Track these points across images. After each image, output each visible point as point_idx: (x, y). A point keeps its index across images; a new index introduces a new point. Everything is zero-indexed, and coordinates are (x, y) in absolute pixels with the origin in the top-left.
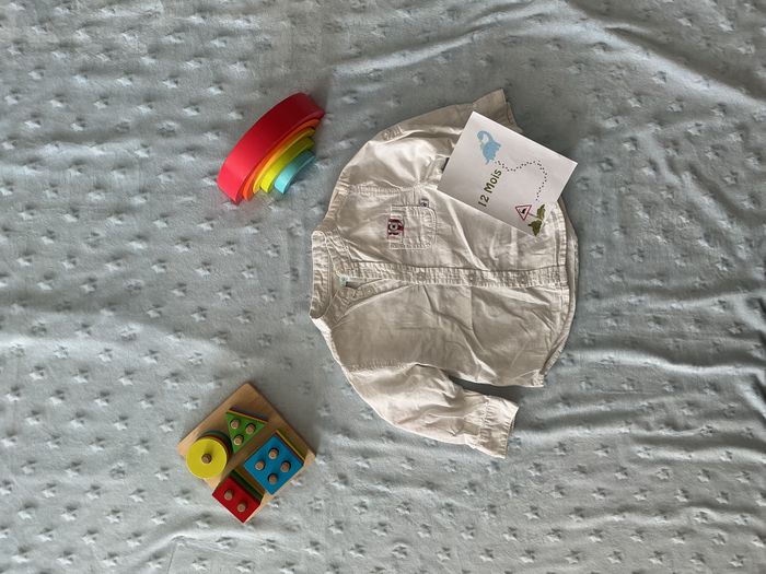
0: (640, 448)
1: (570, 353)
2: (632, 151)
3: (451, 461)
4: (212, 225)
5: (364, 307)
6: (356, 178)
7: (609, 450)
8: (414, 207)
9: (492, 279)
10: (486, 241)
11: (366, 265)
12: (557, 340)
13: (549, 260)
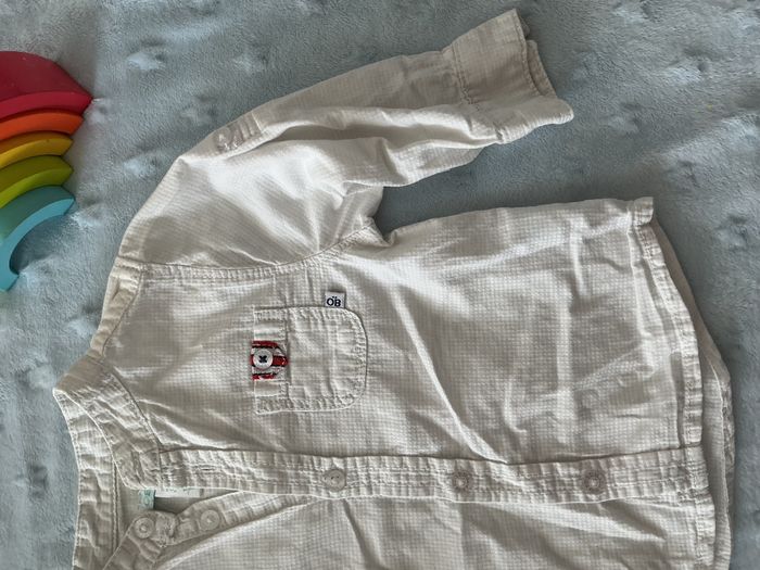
8: (312, 310)
9: (515, 483)
10: (493, 386)
11: (198, 457)
13: (658, 433)
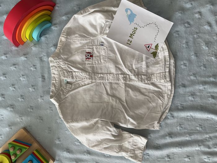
0: (206, 157)
1: (172, 113)
2: (199, 18)
4: (7, 57)
5: (75, 93)
6: (70, 33)
7: (191, 158)
8: (98, 46)
9: (134, 79)
10: (131, 61)
11: (76, 74)
12: (165, 107)
13: (161, 70)
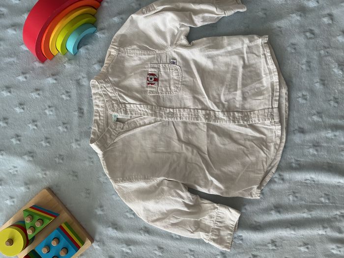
0: (334, 246)
1: (281, 173)
2: (329, 24)
3: (191, 251)
4: (26, 78)
5: (129, 136)
6: (124, 43)
7: (309, 246)
8: (166, 65)
9: (223, 117)
10: (218, 89)
11: (131, 107)
12: (271, 163)
13: (265, 104)
